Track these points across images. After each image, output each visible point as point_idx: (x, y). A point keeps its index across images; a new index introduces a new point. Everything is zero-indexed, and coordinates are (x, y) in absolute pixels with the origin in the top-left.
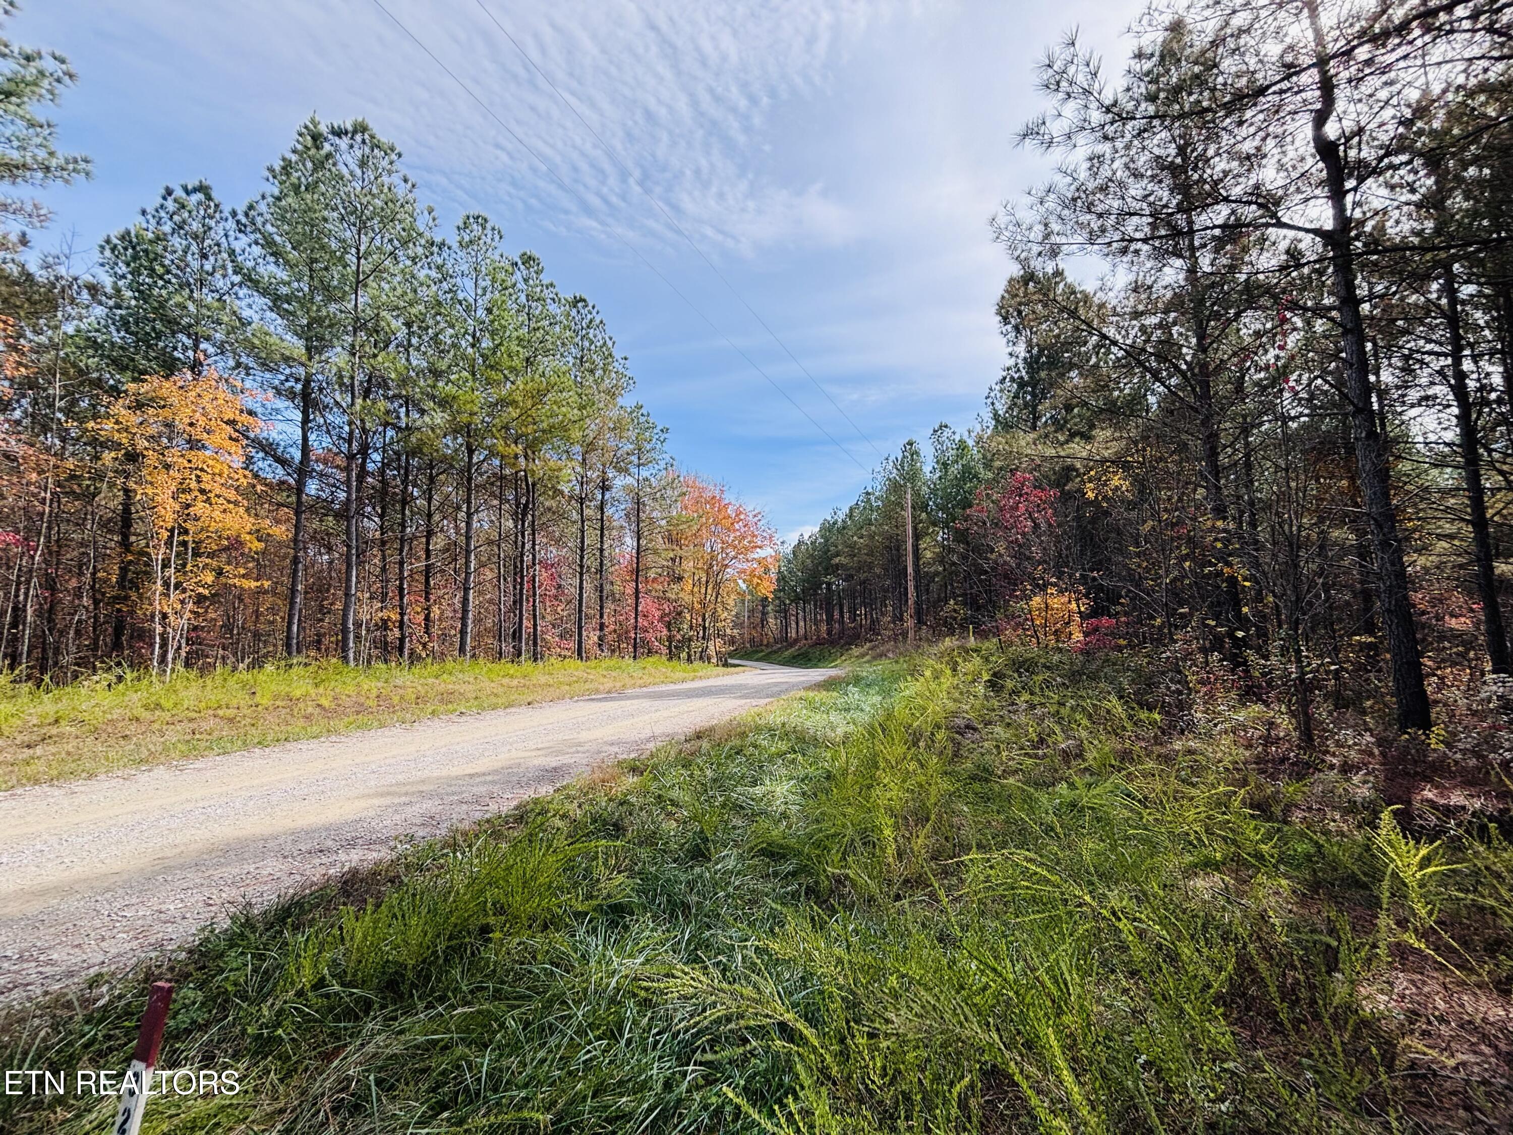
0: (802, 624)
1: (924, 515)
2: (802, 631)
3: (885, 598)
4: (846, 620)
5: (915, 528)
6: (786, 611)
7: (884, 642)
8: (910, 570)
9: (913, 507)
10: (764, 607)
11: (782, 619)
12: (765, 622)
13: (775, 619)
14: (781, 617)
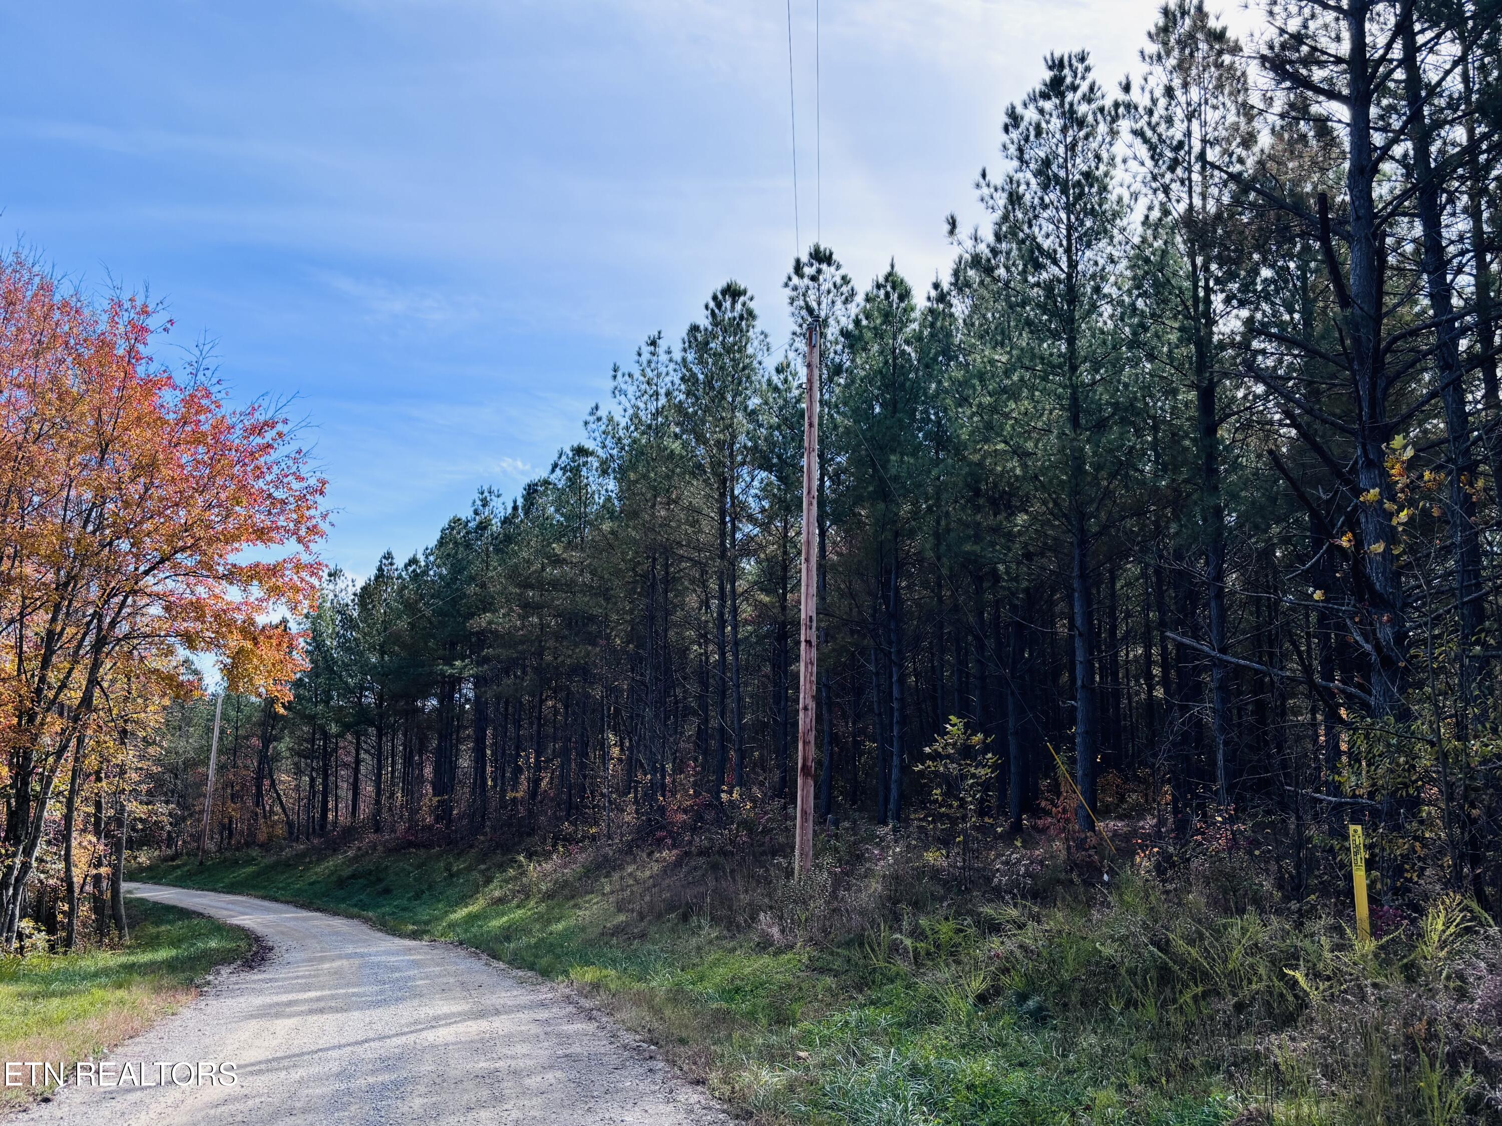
11: (314, 774)
12: (267, 782)
13: (295, 774)
14: (313, 769)
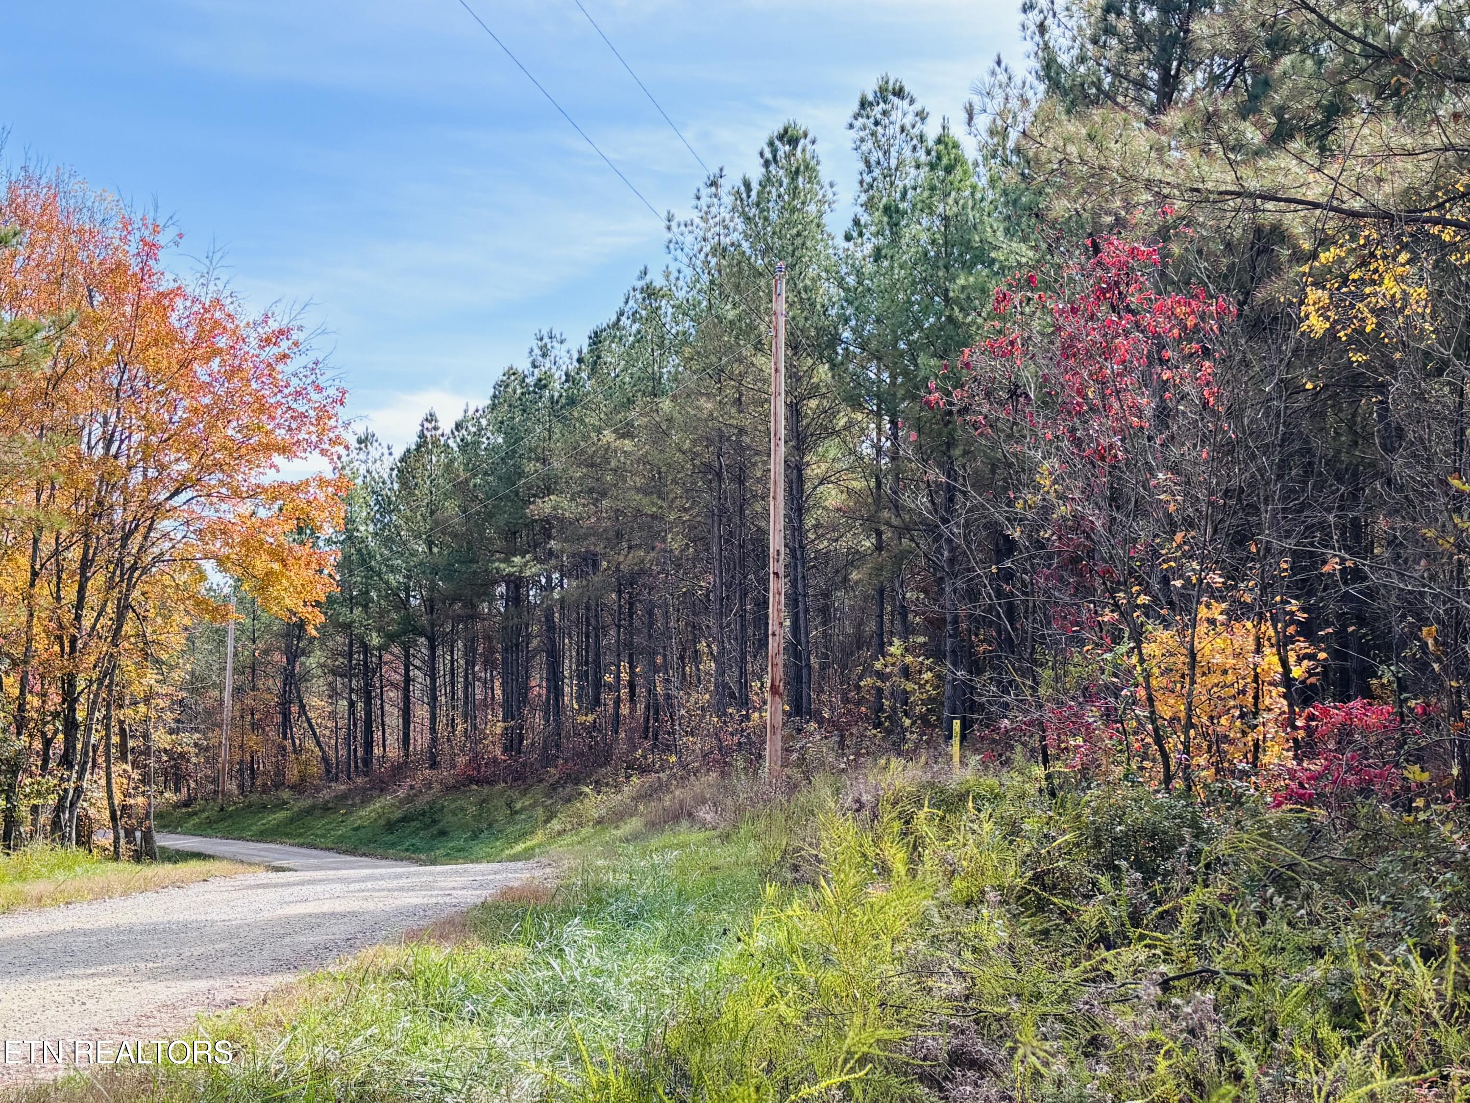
0: (421, 712)
1: (823, 372)
2: (420, 740)
3: (696, 631)
4: (570, 700)
5: (794, 410)
6: (368, 672)
7: (687, 772)
8: (776, 542)
9: (794, 346)
10: (293, 656)
11: (354, 697)
12: (295, 709)
13: (330, 697)
14: (352, 690)
